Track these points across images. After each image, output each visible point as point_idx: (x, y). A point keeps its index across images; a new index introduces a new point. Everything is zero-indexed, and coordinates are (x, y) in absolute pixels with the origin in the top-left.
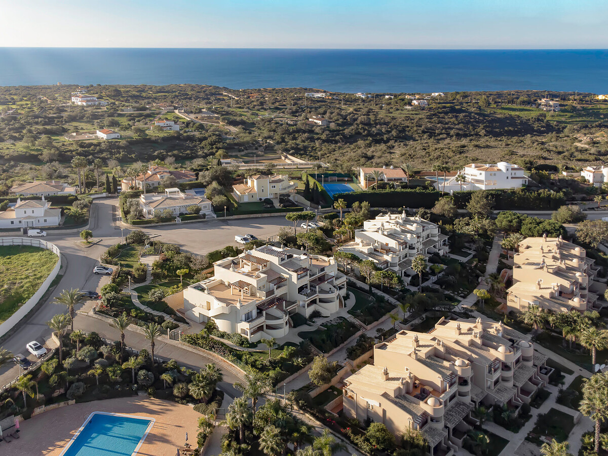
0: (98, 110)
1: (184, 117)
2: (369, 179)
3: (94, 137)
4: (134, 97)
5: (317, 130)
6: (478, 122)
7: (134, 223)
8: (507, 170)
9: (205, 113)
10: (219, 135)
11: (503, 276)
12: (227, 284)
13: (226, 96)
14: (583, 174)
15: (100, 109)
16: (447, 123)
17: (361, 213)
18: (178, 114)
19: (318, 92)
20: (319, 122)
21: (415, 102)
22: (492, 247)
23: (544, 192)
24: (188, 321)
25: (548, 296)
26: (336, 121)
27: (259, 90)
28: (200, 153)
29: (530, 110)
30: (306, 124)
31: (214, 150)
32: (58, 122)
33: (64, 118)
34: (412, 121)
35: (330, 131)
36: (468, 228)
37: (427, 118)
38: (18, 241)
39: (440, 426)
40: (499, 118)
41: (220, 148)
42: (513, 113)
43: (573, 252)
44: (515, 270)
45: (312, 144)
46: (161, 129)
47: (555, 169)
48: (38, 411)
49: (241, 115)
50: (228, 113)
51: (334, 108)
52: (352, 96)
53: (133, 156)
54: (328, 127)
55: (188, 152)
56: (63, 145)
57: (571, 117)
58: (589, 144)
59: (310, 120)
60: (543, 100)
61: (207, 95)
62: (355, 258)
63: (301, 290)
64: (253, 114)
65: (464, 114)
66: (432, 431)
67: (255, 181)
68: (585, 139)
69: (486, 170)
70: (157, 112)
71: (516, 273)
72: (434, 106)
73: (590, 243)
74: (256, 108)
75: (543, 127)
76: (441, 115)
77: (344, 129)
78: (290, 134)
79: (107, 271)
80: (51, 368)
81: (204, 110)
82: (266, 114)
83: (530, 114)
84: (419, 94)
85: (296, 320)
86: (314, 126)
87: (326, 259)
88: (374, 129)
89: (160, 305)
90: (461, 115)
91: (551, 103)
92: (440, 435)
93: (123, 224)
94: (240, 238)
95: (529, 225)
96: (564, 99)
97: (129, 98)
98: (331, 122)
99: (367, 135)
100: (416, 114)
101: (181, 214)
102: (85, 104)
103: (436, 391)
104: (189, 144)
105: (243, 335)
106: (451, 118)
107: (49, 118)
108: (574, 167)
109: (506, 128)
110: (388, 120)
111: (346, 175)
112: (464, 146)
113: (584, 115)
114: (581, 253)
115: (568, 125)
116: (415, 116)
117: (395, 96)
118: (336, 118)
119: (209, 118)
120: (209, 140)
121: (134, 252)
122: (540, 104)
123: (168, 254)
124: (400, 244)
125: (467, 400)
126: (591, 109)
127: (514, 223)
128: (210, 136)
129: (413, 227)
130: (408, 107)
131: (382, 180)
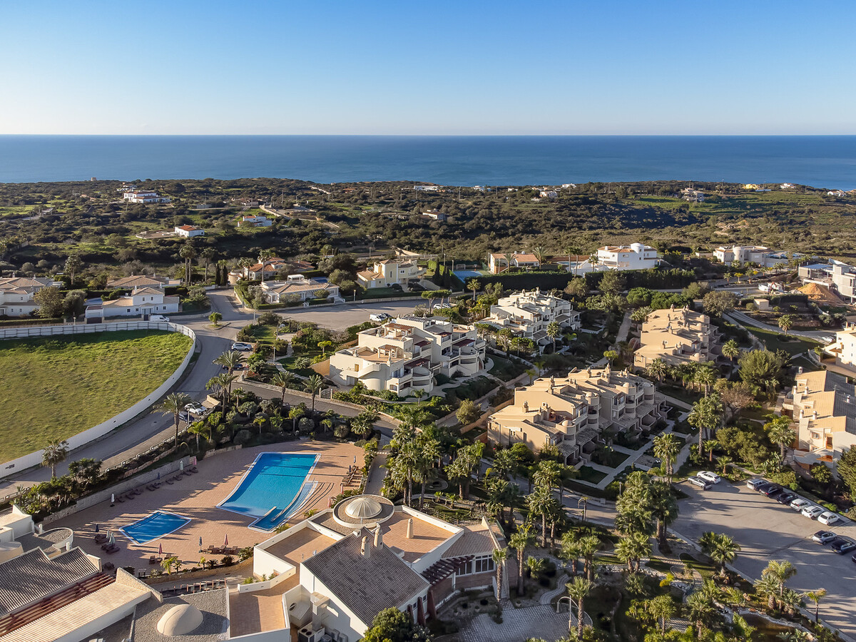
0: (163, 208)
1: (272, 213)
2: (500, 265)
3: (172, 235)
4: (200, 193)
5: (433, 225)
6: (613, 214)
7: (260, 308)
8: (640, 250)
9: (297, 208)
10: (322, 230)
11: (632, 344)
12: (372, 350)
13: (315, 190)
14: (715, 254)
15: (165, 206)
16: (579, 216)
17: (494, 294)
18: (265, 210)
19: (427, 185)
20: (435, 216)
21: (544, 194)
22: (622, 321)
23: (675, 271)
24: (335, 383)
25: (671, 354)
26: (454, 215)
27: (355, 184)
28: (302, 249)
29: (672, 201)
30: (420, 219)
31: (318, 246)
32: (115, 221)
33: (121, 217)
34: (540, 214)
35: (448, 226)
36: (600, 304)
37: (557, 211)
38: (143, 325)
39: (572, 443)
40: (637, 210)
41: (324, 244)
42: (653, 204)
43: (698, 319)
44: (643, 335)
45: (428, 240)
46: (251, 225)
47: (688, 251)
48: (209, 454)
49: (341, 210)
50: (325, 208)
51: (450, 202)
52: (469, 189)
53: (225, 253)
54: (446, 221)
55: (288, 248)
56: (138, 244)
57: (716, 207)
58: (729, 232)
59: (424, 214)
60: (687, 190)
61: (291, 189)
62: (492, 329)
63: (444, 352)
64: (356, 209)
65: (598, 206)
66: (566, 447)
67: (383, 266)
68: (725, 227)
69: (619, 251)
70: (238, 207)
71: (644, 338)
72: (565, 197)
73: (715, 312)
74: (359, 202)
75: (684, 218)
76: (573, 207)
77: (464, 224)
78: (401, 229)
79: (246, 347)
80: (217, 420)
81: (296, 205)
82: (372, 209)
83: (671, 205)
84: (546, 186)
85: (440, 379)
86: (428, 221)
87: (466, 327)
88: (497, 223)
89: (307, 371)
90: (595, 207)
91: (695, 193)
92: (572, 449)
93: (247, 310)
94: (376, 316)
95: (659, 299)
96: (709, 189)
97: (195, 194)
98: (449, 216)
99: (490, 230)
100: (544, 207)
101: (307, 300)
102: (142, 201)
103: (569, 417)
104: (286, 239)
105: (392, 391)
106: (584, 210)
107: (102, 217)
108: (706, 248)
109: (644, 220)
110: (512, 213)
111: (475, 262)
112: (597, 234)
113: (730, 206)
114: (705, 320)
115: (712, 216)
116: (543, 209)
117: (520, 188)
118: (454, 212)
119: (304, 213)
120: (311, 235)
121: (269, 331)
122: (683, 195)
123: (306, 331)
124: (535, 316)
125: (596, 427)
126: (737, 199)
127: (645, 298)
128: (312, 231)
129: (547, 302)
130: (536, 199)
131: (513, 265)
